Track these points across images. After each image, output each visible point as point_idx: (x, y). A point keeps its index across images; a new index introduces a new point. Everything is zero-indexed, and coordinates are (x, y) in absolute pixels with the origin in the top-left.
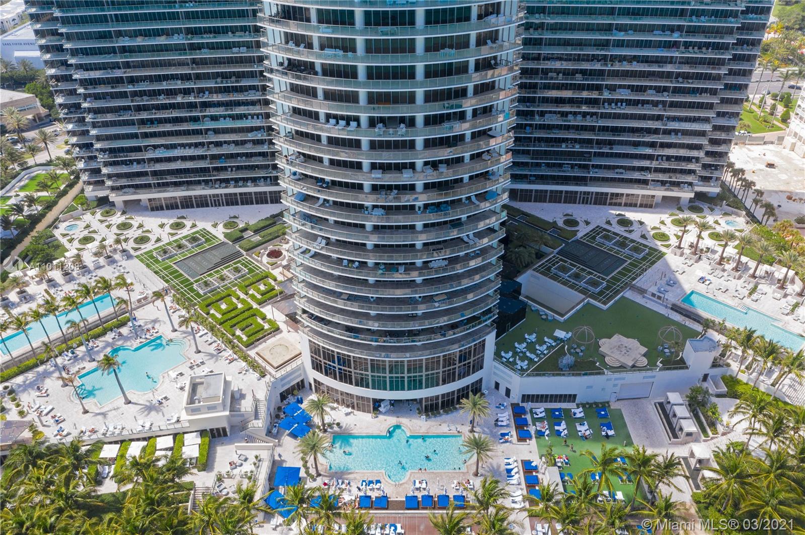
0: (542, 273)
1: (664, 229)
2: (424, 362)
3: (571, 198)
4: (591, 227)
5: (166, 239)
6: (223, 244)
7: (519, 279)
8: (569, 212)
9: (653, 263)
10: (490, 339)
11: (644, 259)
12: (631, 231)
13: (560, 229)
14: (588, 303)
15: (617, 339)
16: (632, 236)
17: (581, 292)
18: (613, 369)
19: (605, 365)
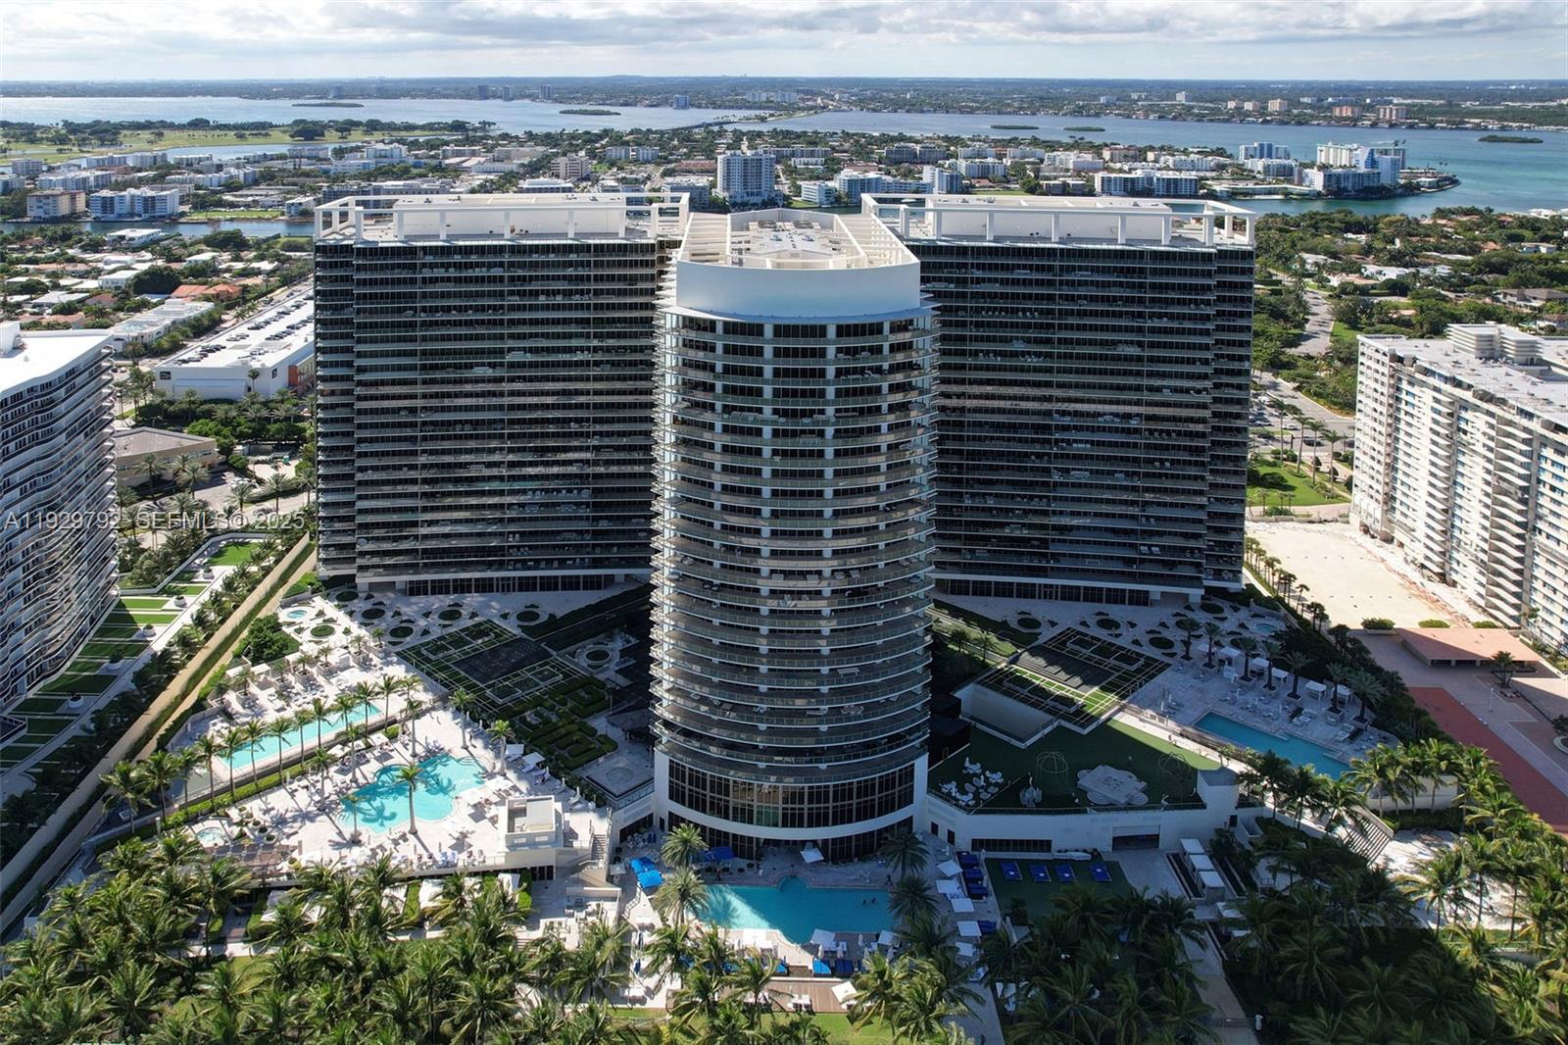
0: (990, 687)
1: (1166, 634)
2: (831, 790)
3: (1026, 592)
4: (1057, 631)
5: (436, 633)
6: (521, 640)
7: (957, 695)
8: (1026, 609)
9: (1153, 676)
10: (921, 766)
11: (1138, 671)
12: (1118, 636)
13: (1015, 631)
14: (1060, 727)
15: (1102, 771)
16: (1119, 642)
17: (1049, 711)
18: (1101, 808)
19: (1089, 803)
